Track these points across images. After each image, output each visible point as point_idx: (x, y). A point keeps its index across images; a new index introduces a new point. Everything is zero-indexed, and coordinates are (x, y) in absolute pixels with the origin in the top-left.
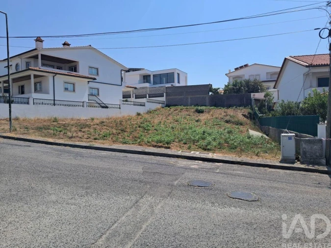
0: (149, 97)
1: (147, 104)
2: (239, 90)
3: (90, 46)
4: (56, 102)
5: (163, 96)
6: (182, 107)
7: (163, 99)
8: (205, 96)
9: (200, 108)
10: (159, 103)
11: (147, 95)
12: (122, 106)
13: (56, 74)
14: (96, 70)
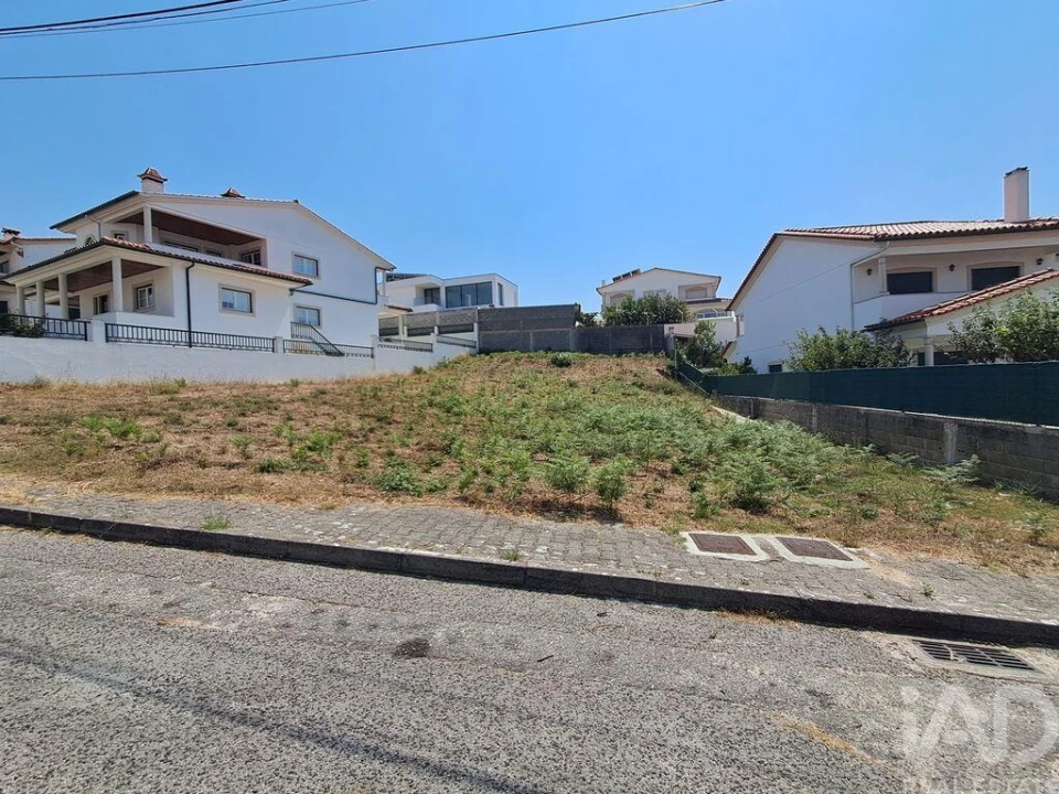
0: (440, 332)
1: (436, 347)
2: (638, 318)
3: (297, 201)
4: (195, 338)
5: (472, 331)
6: (517, 354)
7: (473, 336)
8: (566, 329)
9: (561, 356)
10: (464, 346)
11: (436, 329)
12: (377, 350)
13: (194, 261)
14: (312, 264)
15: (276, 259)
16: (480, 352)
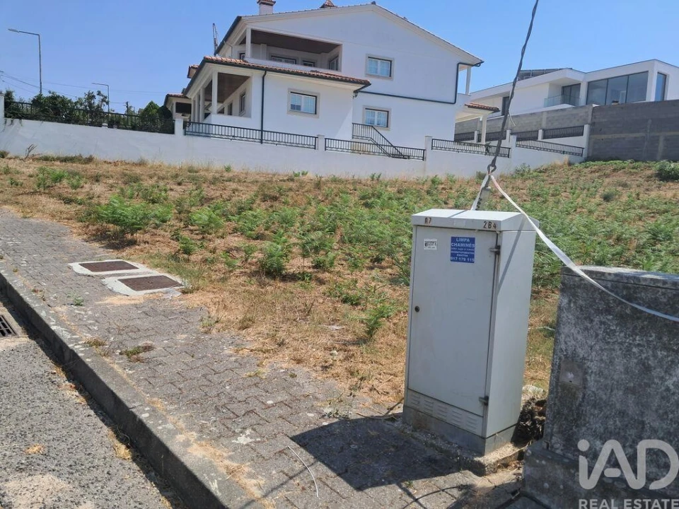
0: (544, 137)
1: (515, 151)
3: (374, 3)
4: (266, 136)
5: (582, 134)
7: (581, 142)
10: (564, 153)
11: (541, 132)
12: (429, 153)
13: (266, 70)
14: (386, 65)
15: (351, 64)
16: (588, 159)
